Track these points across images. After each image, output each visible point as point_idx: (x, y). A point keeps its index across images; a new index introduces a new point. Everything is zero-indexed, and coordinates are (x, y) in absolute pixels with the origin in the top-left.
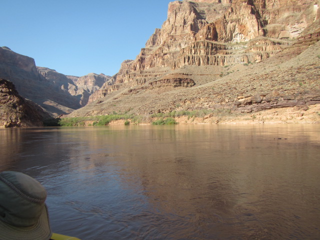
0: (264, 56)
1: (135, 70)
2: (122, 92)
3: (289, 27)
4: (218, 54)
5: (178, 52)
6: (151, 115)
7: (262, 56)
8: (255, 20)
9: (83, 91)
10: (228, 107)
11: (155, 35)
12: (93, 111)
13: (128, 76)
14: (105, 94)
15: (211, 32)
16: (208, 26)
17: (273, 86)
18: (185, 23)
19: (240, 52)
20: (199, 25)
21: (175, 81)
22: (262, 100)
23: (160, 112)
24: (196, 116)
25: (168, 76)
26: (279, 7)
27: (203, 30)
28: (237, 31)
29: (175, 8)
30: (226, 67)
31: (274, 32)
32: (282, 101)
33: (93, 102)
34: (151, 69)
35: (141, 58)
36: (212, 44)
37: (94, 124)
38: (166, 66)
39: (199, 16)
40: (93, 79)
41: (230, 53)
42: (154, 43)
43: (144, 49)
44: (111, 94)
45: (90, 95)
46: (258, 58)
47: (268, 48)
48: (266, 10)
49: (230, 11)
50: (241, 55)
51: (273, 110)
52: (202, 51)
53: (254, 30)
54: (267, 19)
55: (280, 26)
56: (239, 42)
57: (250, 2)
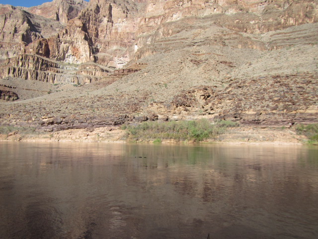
3: (116, 59)
4: (48, 72)
8: (87, 46)
10: (33, 126)
15: (43, 47)
16: (40, 41)
18: (16, 31)
19: (71, 72)
20: (33, 37)
22: (61, 122)
26: (110, 39)
27: (35, 44)
28: (70, 52)
31: (103, 60)
36: (43, 60)
39: (33, 28)
41: (61, 71)
48: (98, 40)
49: (64, 31)
51: (70, 130)
52: (31, 66)
53: (86, 55)
54: (98, 48)
55: (109, 57)
56: (71, 63)
57: (85, 28)
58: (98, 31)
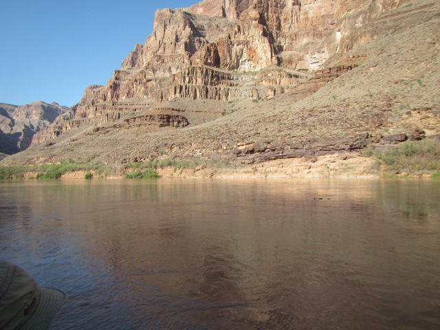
0: (278, 92)
1: (105, 100)
2: (84, 131)
3: (308, 57)
4: (220, 86)
5: (167, 79)
6: (124, 164)
7: (275, 91)
8: (267, 44)
9: (23, 128)
10: (225, 156)
11: (135, 53)
12: (38, 158)
13: (95, 108)
14: (58, 133)
15: (212, 55)
16: (208, 48)
17: (280, 131)
18: (177, 40)
19: (248, 84)
20: (197, 44)
21: (161, 118)
22: (265, 149)
23: (136, 161)
24: (184, 168)
25: (151, 111)
26: (297, 30)
27: (201, 52)
28: (245, 56)
29: (164, 18)
30: (230, 102)
31: (290, 62)
32: (288, 150)
33: (39, 144)
34: (129, 100)
35: (114, 83)
36: (213, 72)
37: (38, 176)
38: (150, 96)
39: (197, 32)
40: (41, 110)
41: (235, 84)
42: (133, 64)
43: (119, 72)
44: (67, 133)
45: (35, 133)
46: (271, 93)
47: (282, 81)
48: (281, 33)
49: (236, 29)
50: (249, 88)
51: (278, 161)
52: (199, 80)
53: (266, 57)
54: (282, 44)
55: (298, 55)
56: (247, 71)
57: (262, 20)
58: (280, 21)
